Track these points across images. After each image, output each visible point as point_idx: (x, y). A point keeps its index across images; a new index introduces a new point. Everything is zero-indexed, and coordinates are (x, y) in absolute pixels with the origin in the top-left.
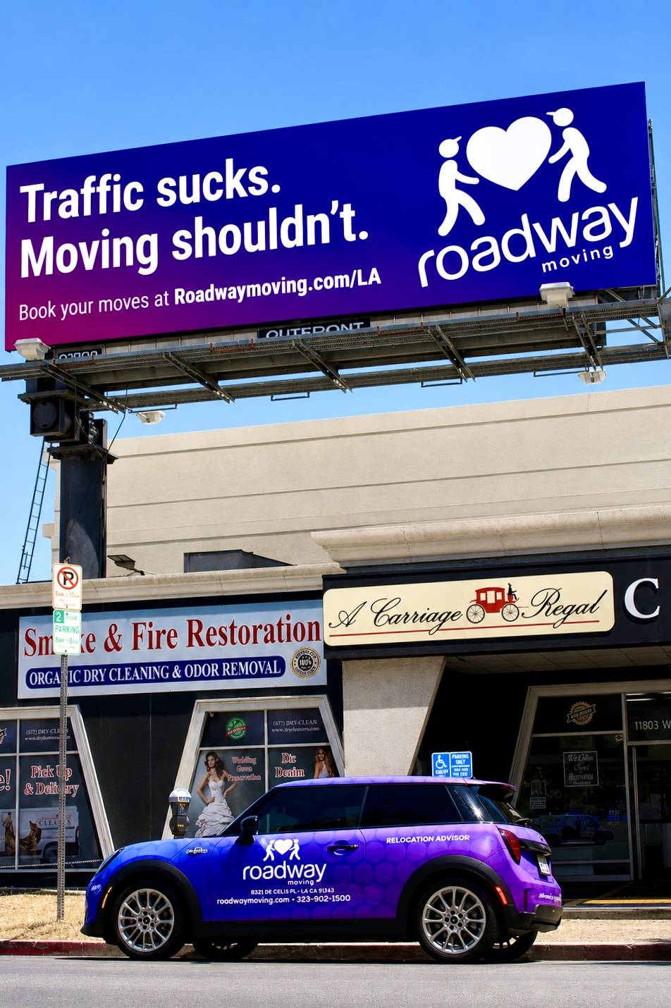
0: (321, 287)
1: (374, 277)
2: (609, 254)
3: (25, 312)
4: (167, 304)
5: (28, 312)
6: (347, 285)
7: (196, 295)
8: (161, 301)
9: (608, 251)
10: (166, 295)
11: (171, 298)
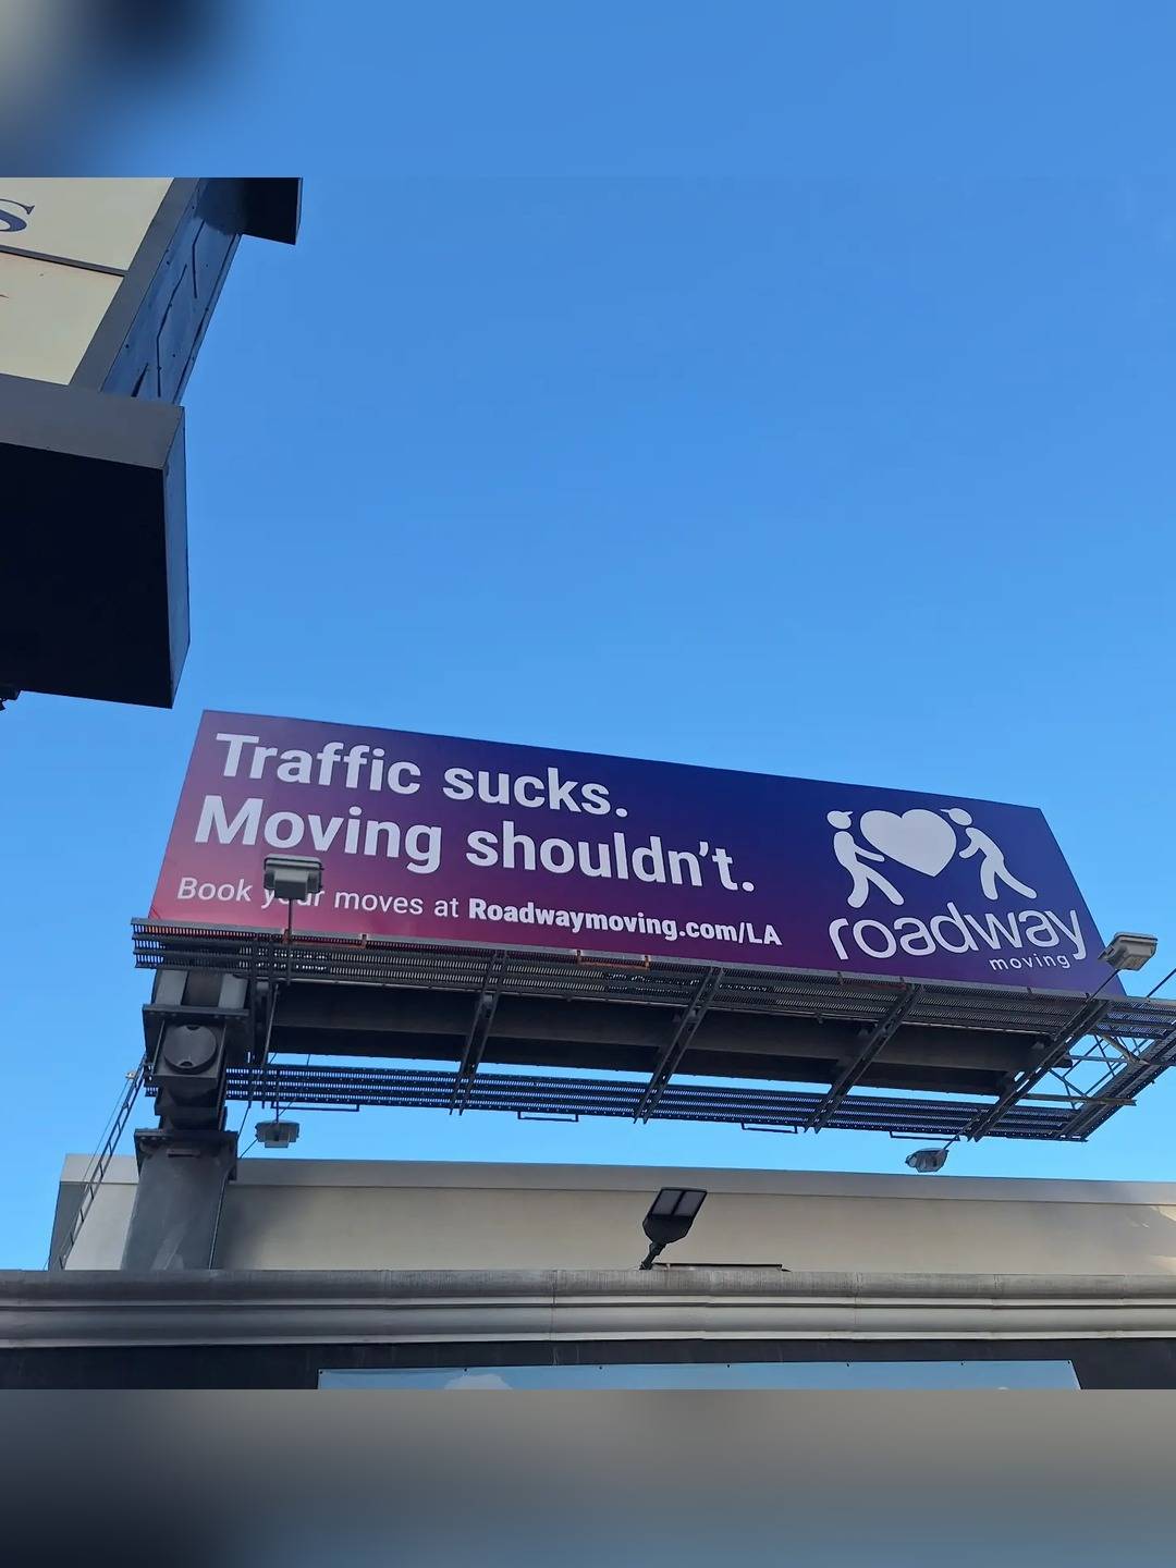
0: (697, 934)
1: (771, 936)
3: (192, 888)
4: (455, 915)
5: (197, 889)
6: (734, 939)
7: (504, 913)
8: (442, 909)
10: (454, 903)
11: (464, 908)
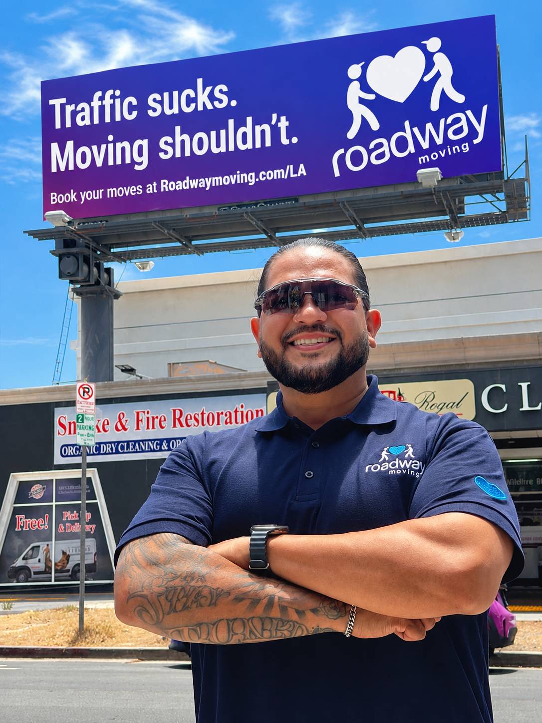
0: (265, 178)
1: (302, 171)
2: (466, 149)
4: (155, 191)
5: (57, 198)
6: (283, 177)
7: (176, 185)
8: (151, 188)
9: (465, 147)
10: (155, 184)
11: (158, 187)
